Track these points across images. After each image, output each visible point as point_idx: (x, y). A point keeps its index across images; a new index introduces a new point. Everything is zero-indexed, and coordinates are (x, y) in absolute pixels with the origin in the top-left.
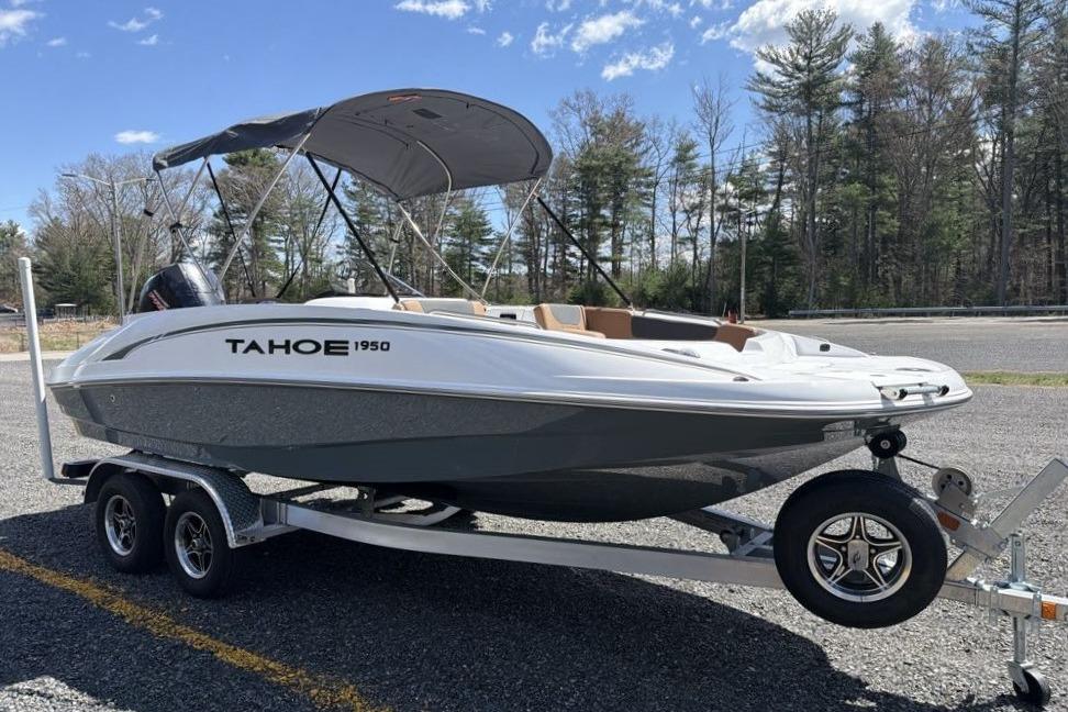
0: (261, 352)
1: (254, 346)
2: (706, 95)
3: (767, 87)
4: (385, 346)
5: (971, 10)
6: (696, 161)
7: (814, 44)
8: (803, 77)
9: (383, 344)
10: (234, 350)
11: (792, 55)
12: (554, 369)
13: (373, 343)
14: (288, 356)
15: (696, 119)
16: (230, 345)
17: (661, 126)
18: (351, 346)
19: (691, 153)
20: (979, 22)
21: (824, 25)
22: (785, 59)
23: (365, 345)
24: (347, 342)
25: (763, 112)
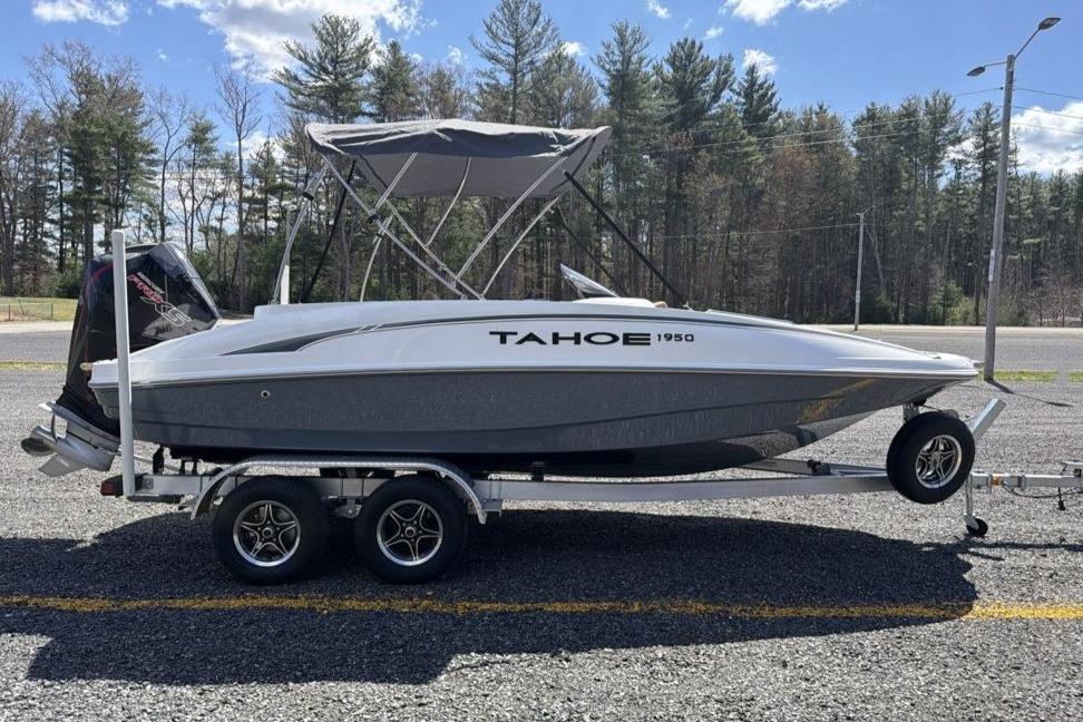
0: (542, 342)
1: (531, 337)
2: (230, 79)
3: (295, 85)
4: (690, 338)
5: (480, 53)
6: (215, 144)
7: (340, 50)
8: (329, 79)
9: (686, 336)
10: (503, 340)
11: (321, 58)
12: (831, 354)
13: (676, 336)
14: (577, 346)
15: (221, 103)
16: (498, 337)
17: (170, 100)
18: (654, 339)
19: (209, 136)
20: (487, 66)
21: (349, 33)
22: (313, 59)
23: (668, 337)
24: (649, 335)
25: (287, 108)
